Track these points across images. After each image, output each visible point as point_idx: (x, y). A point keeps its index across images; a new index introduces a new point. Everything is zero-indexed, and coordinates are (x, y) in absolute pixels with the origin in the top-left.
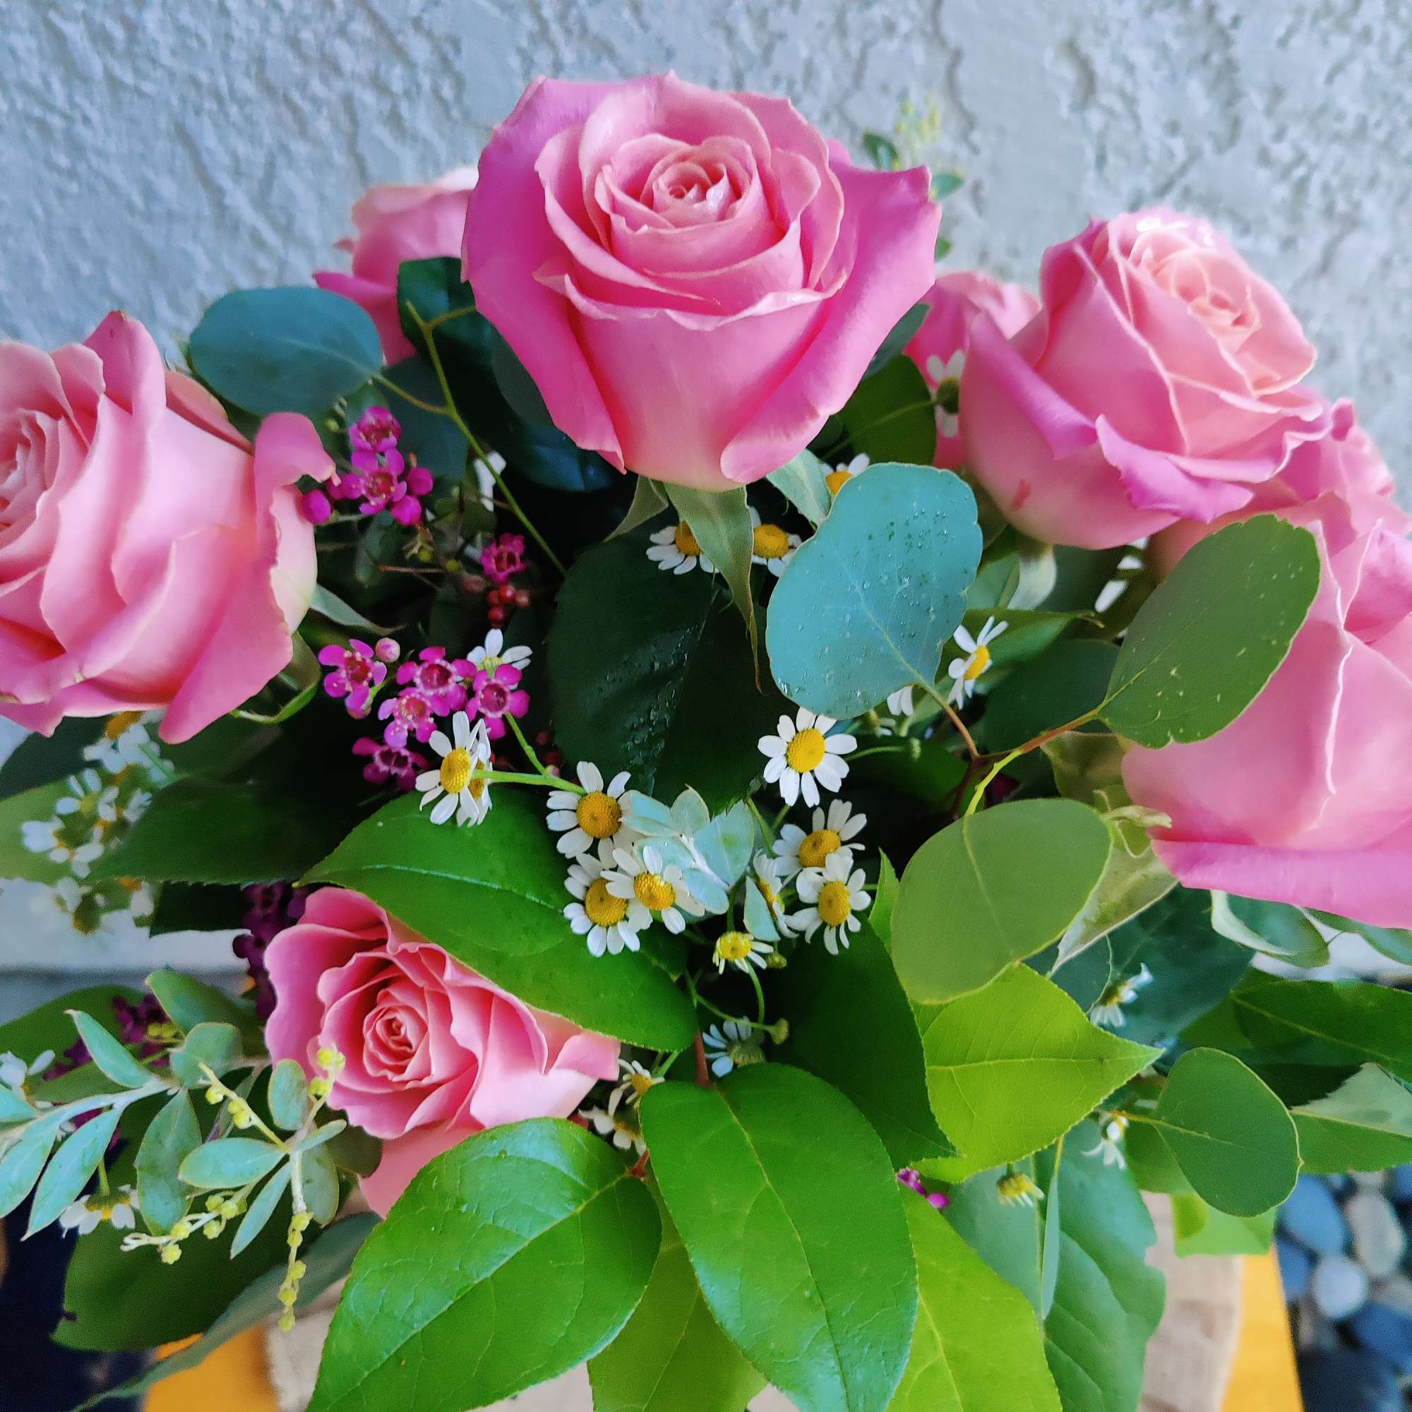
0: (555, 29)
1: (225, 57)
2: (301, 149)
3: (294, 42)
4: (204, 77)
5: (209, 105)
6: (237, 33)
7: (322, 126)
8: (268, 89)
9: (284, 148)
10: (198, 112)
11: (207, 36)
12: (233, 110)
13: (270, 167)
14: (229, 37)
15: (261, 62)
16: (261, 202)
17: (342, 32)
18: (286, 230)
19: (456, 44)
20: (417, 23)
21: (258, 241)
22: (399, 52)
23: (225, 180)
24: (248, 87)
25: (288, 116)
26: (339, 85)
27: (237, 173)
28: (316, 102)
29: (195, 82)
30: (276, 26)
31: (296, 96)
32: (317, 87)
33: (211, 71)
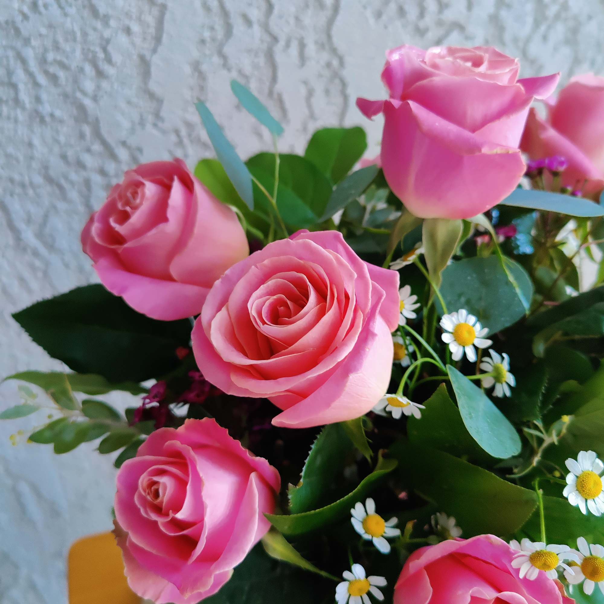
0: (186, 141)
1: (29, 167)
2: (62, 206)
3: (64, 157)
4: (17, 177)
5: (18, 190)
6: (37, 155)
7: (73, 195)
8: (50, 180)
9: (54, 207)
10: (12, 195)
11: (21, 158)
12: (31, 192)
13: (46, 217)
14: (32, 158)
15: (46, 168)
16: (39, 235)
17: (88, 150)
18: (51, 247)
19: (140, 150)
20: (124, 144)
21: (36, 253)
22: (113, 156)
23: (21, 225)
24: (38, 180)
25: (57, 191)
26: (84, 174)
27: (29, 221)
28: (72, 183)
29: (12, 180)
30: (56, 150)
31: (63, 182)
32: (73, 176)
33: (21, 174)
